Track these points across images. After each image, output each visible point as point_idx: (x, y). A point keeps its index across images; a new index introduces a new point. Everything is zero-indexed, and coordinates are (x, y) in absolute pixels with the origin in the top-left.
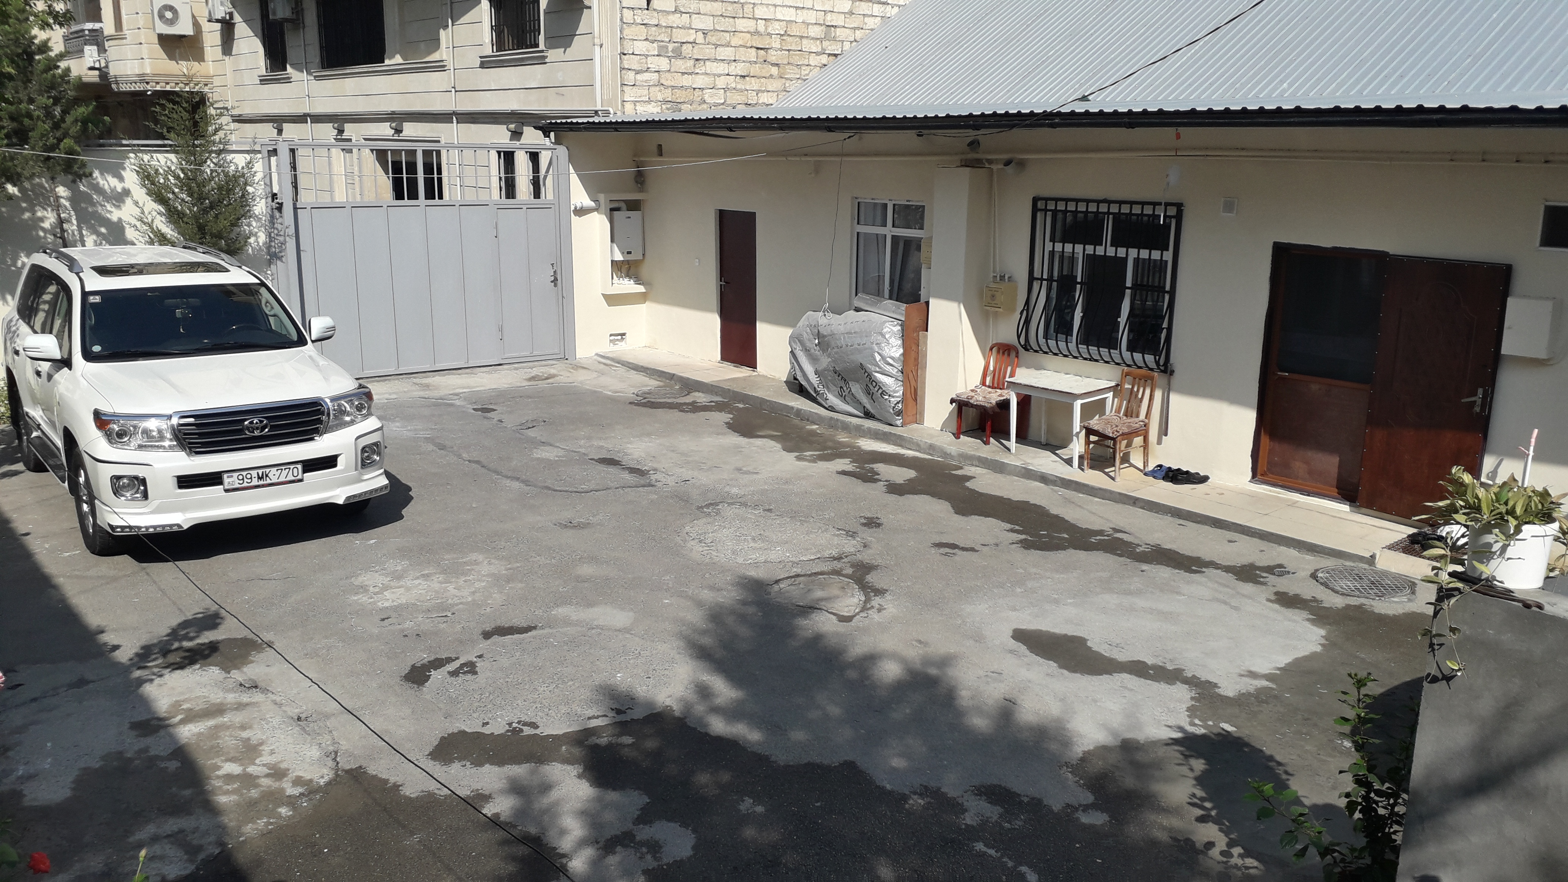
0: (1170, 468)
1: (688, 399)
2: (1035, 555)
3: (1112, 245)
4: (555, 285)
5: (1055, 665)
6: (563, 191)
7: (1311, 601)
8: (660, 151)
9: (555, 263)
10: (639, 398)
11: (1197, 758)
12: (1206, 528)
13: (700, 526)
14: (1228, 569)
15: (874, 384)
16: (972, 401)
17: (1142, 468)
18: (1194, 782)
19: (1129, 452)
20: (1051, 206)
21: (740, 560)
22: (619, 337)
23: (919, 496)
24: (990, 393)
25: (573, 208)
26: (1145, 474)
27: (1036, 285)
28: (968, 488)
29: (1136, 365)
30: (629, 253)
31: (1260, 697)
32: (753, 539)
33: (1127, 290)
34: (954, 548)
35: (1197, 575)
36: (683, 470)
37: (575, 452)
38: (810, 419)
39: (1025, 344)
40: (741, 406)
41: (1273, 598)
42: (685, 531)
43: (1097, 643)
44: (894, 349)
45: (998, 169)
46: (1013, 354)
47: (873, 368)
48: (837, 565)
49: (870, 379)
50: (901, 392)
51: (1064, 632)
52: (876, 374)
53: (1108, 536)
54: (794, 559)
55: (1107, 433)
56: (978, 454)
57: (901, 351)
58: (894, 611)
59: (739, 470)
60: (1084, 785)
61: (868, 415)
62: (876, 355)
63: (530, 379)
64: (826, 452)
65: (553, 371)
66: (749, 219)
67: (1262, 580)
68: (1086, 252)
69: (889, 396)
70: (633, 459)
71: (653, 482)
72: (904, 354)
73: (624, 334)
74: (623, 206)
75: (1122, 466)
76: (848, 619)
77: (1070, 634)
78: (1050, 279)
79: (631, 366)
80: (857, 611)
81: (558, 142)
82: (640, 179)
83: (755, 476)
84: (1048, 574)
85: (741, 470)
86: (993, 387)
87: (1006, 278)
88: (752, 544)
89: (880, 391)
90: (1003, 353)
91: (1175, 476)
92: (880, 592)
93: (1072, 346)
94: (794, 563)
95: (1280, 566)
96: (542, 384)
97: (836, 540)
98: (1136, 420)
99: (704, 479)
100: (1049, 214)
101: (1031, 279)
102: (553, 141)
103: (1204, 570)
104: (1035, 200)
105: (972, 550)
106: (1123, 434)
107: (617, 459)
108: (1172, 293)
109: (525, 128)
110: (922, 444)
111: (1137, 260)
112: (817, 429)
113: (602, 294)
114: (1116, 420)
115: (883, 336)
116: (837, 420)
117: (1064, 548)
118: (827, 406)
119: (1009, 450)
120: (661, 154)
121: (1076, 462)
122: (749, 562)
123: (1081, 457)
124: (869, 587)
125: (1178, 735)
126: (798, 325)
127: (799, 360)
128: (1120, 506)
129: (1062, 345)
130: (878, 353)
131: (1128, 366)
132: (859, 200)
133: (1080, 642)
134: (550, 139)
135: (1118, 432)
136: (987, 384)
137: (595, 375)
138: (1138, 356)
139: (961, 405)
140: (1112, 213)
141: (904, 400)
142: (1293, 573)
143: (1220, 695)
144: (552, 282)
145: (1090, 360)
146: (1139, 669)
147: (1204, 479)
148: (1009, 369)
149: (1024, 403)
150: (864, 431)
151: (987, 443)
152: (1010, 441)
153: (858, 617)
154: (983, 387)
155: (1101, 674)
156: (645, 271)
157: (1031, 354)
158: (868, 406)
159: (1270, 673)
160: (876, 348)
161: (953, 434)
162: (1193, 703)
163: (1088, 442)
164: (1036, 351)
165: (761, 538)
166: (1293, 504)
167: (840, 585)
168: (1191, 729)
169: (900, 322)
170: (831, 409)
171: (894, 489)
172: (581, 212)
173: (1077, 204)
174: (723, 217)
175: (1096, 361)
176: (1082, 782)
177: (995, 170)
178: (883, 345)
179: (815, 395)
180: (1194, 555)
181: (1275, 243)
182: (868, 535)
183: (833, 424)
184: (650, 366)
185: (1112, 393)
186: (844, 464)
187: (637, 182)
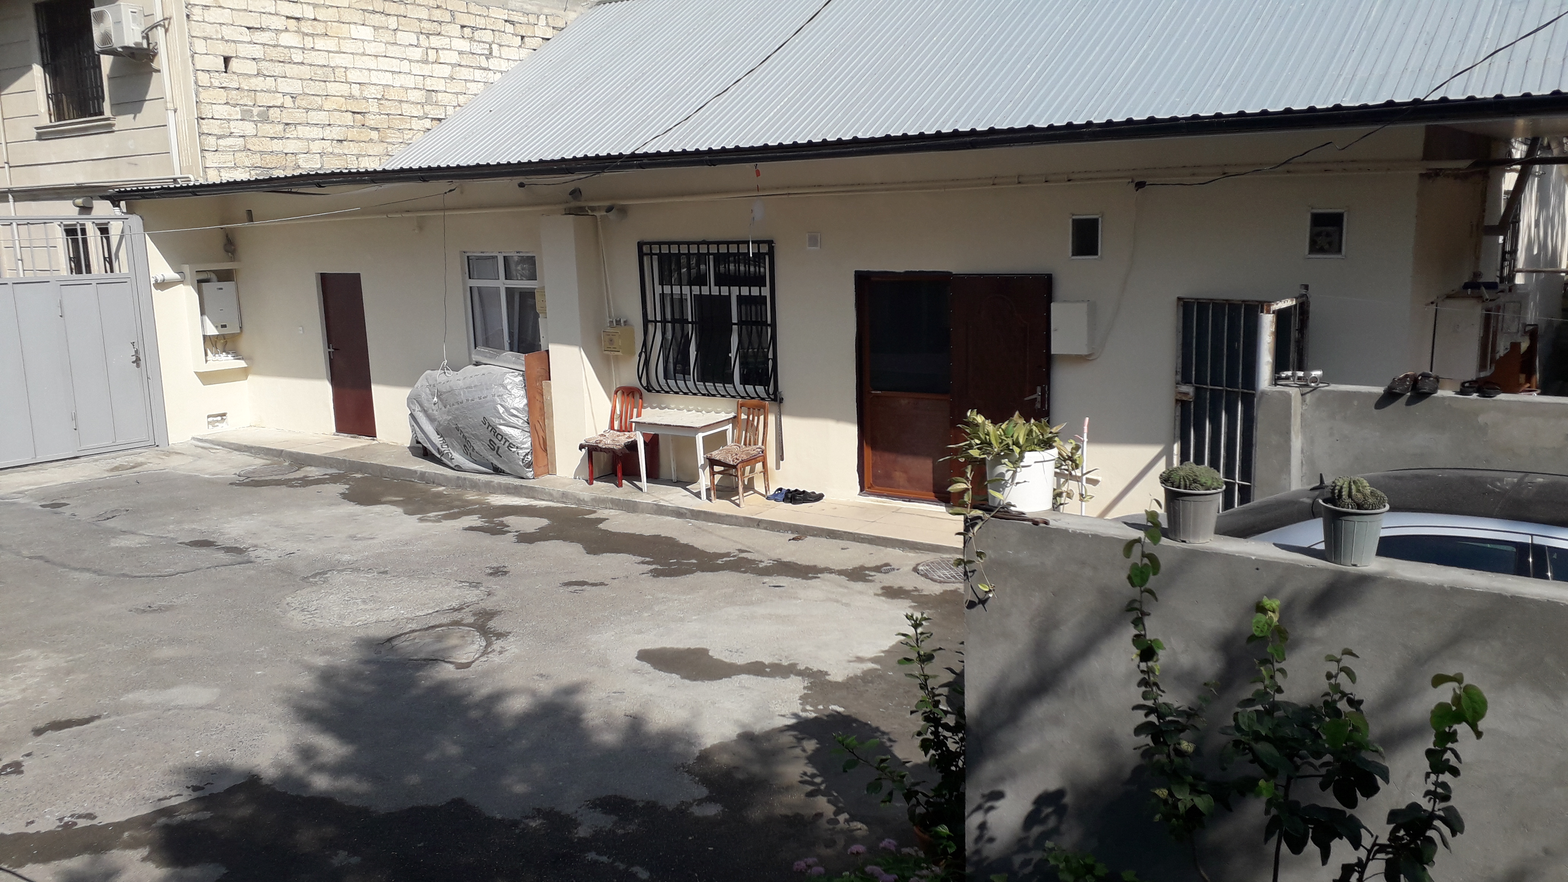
0: (789, 490)
1: (299, 474)
2: (664, 581)
3: (716, 285)
4: (138, 366)
5: (678, 677)
6: (140, 263)
7: (913, 591)
8: (250, 216)
9: (136, 341)
10: (241, 479)
11: (809, 739)
12: (823, 540)
13: (304, 595)
14: (841, 573)
15: (500, 437)
16: (600, 445)
17: (764, 493)
18: (806, 761)
19: (753, 477)
20: (656, 250)
21: (347, 623)
22: (219, 418)
23: (550, 542)
24: (618, 436)
25: (153, 281)
26: (768, 498)
27: (651, 328)
28: (601, 530)
29: (749, 396)
30: (224, 326)
31: (867, 678)
32: (364, 602)
33: (734, 326)
34: (584, 585)
35: (814, 580)
36: (288, 543)
37: (162, 537)
38: (436, 481)
39: (647, 386)
40: (359, 476)
41: (880, 592)
42: (286, 602)
43: (718, 652)
44: (517, 399)
45: (601, 216)
46: (637, 396)
47: (497, 421)
48: (457, 616)
49: (495, 433)
50: (529, 443)
51: (687, 647)
52: (501, 427)
53: (734, 556)
54: (409, 616)
55: (727, 461)
56: (610, 496)
57: (525, 401)
58: (516, 651)
59: (353, 537)
60: (699, 781)
61: (497, 471)
62: (499, 407)
63: (112, 470)
64: (452, 511)
65: (140, 459)
66: (354, 281)
67: (870, 578)
68: (693, 293)
69: (517, 448)
70: (229, 539)
71: (253, 559)
72: (528, 404)
73: (224, 415)
74: (213, 277)
75: (745, 494)
76: (468, 665)
77: (692, 647)
78: (664, 321)
79: (233, 447)
80: (477, 656)
81: (130, 211)
82: (230, 246)
83: (371, 541)
84: (676, 597)
85: (355, 537)
86: (620, 430)
87: (622, 321)
88: (363, 607)
89: (507, 444)
90: (628, 395)
91: (794, 497)
92: (499, 635)
93: (690, 384)
94: (408, 619)
95: (887, 565)
96: (126, 474)
97: (457, 592)
98: (754, 447)
99: (312, 550)
100: (655, 257)
101: (646, 322)
102: (125, 210)
103: (819, 575)
104: (640, 245)
105: (602, 584)
106: (743, 461)
107: (212, 540)
108: (774, 325)
109: (94, 202)
110: (555, 494)
111: (740, 297)
112: (444, 490)
113: (196, 373)
114: (735, 448)
115: (505, 387)
116: (465, 479)
117: (692, 572)
118: (452, 466)
119: (641, 489)
120: (251, 220)
121: (704, 495)
122: (357, 624)
123: (708, 490)
124: (491, 633)
125: (792, 721)
126: (416, 386)
127: (418, 420)
128: (746, 529)
129: (681, 383)
130: (501, 405)
131: (743, 397)
132: (469, 254)
133: (702, 653)
134: (121, 209)
135: (738, 459)
136: (616, 428)
137: (190, 459)
138: (749, 388)
139: (592, 450)
140: (712, 254)
141: (533, 451)
142: (898, 570)
143: (830, 682)
144: (133, 362)
145: (708, 396)
146: (757, 669)
147: (819, 497)
148: (635, 410)
149: (652, 444)
150: (493, 487)
151: (620, 485)
152: (641, 481)
153: (477, 662)
154: (612, 431)
155: (721, 678)
156: (244, 344)
157: (653, 395)
158: (495, 462)
159: (876, 657)
160: (498, 399)
161: (587, 481)
162: (806, 692)
163: (713, 473)
164: (658, 392)
165: (373, 599)
166: (897, 510)
167: (459, 634)
168: (804, 714)
169: (521, 373)
170: (458, 468)
171: (525, 538)
172: (163, 285)
173: (679, 247)
174: (326, 281)
175: (714, 395)
176: (697, 779)
177: (598, 218)
178: (505, 396)
179: (439, 456)
180: (811, 564)
181: (856, 272)
182: (493, 583)
183: (460, 484)
184: (254, 445)
185: (731, 425)
186: (474, 520)
187: (227, 251)
